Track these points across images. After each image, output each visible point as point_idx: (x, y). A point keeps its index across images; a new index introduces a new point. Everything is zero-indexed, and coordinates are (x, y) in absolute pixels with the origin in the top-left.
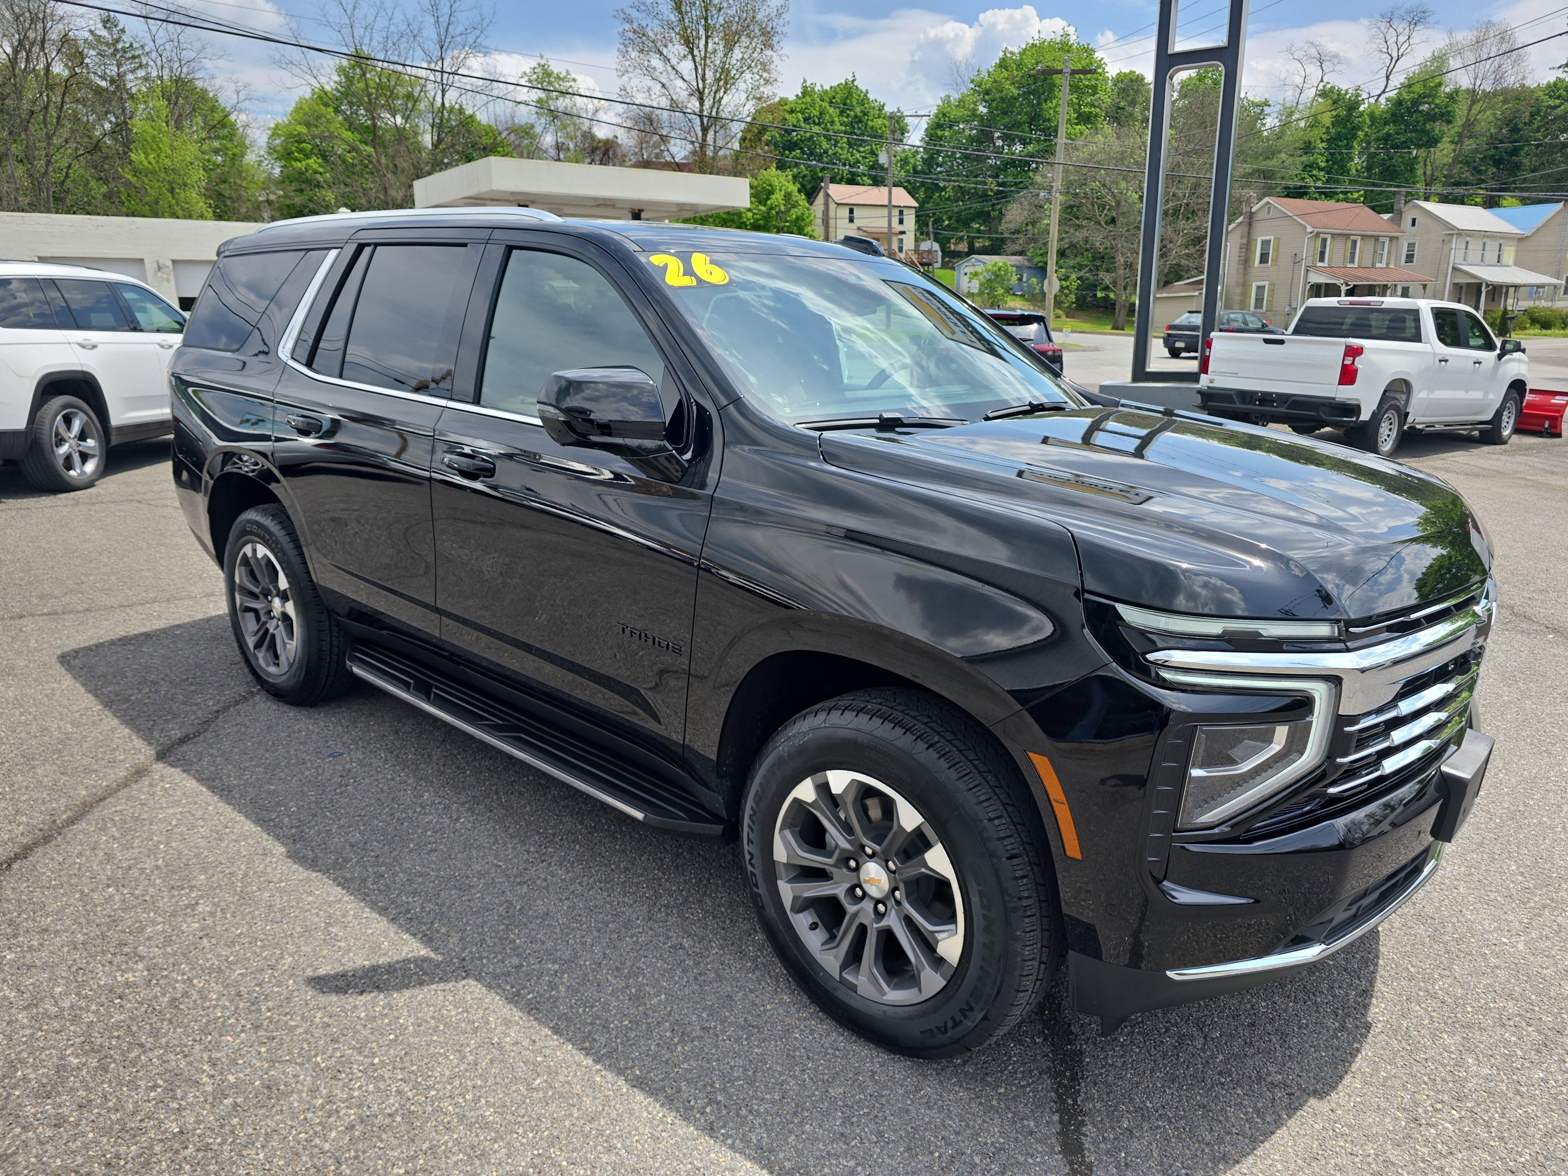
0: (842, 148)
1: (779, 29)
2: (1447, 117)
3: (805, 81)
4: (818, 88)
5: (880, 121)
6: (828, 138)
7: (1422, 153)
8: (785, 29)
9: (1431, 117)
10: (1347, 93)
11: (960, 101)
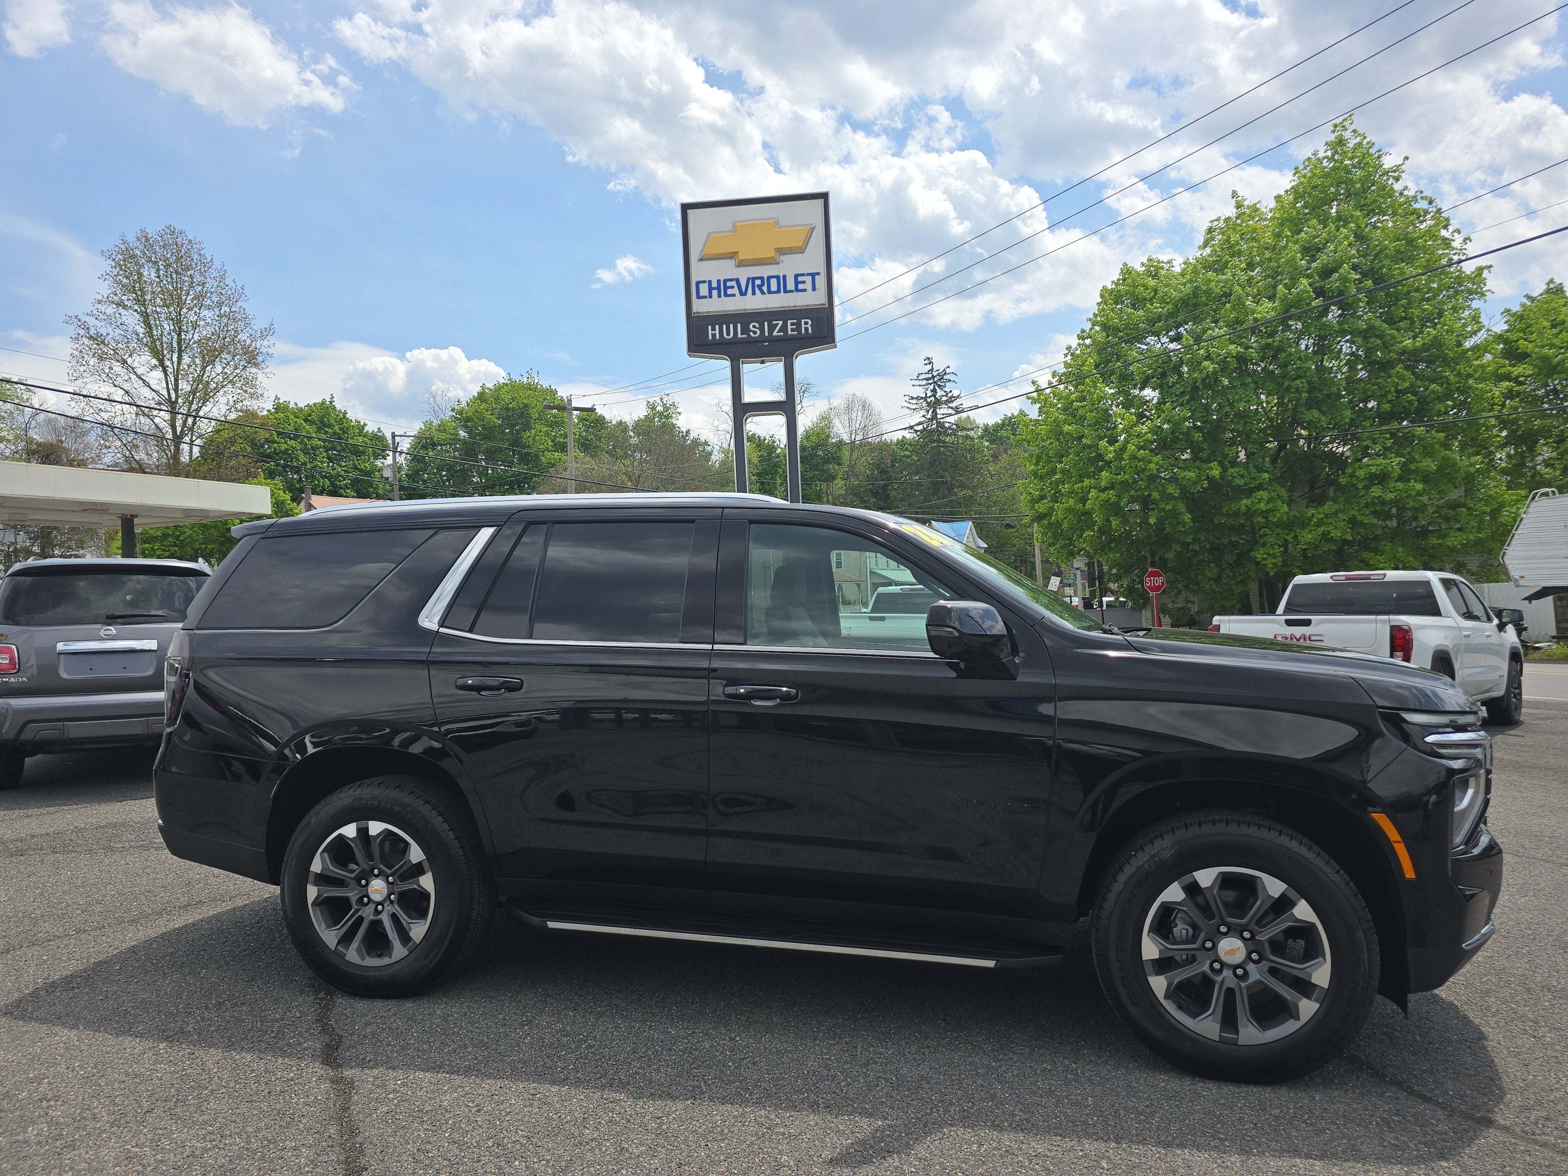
0: (322, 462)
1: (263, 350)
2: (837, 461)
3: (277, 398)
4: (292, 405)
5: (361, 439)
6: (305, 451)
7: (824, 486)
8: (270, 351)
9: (827, 461)
10: (765, 440)
11: (440, 426)
